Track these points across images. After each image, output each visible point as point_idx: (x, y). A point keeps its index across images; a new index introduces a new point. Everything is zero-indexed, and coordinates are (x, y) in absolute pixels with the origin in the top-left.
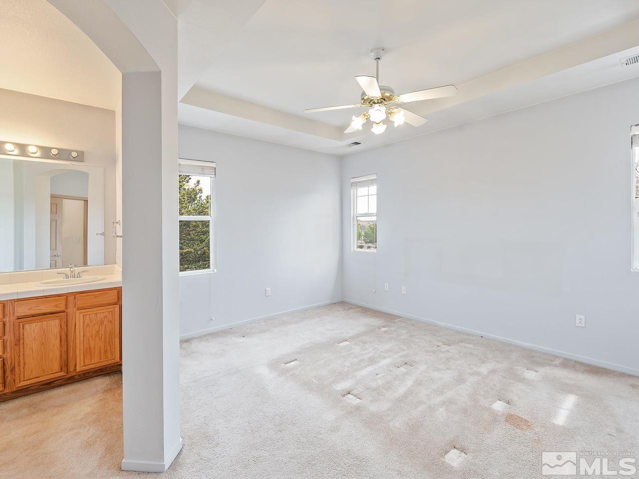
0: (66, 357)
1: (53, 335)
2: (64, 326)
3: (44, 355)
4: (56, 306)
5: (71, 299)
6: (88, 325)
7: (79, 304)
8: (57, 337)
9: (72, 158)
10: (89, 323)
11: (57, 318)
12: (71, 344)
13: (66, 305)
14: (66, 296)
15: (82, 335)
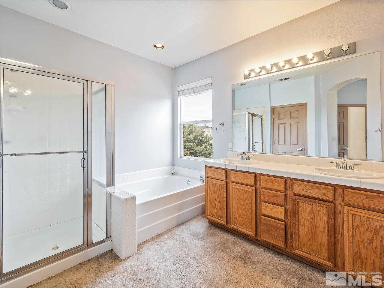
0: (333, 250)
1: (322, 221)
2: (332, 217)
3: (313, 236)
4: (324, 194)
5: (339, 191)
6: (357, 227)
7: (348, 199)
8: (325, 225)
9: (343, 52)
10: (360, 225)
11: (325, 206)
12: (339, 238)
13: (334, 196)
14: (335, 187)
15: (351, 235)
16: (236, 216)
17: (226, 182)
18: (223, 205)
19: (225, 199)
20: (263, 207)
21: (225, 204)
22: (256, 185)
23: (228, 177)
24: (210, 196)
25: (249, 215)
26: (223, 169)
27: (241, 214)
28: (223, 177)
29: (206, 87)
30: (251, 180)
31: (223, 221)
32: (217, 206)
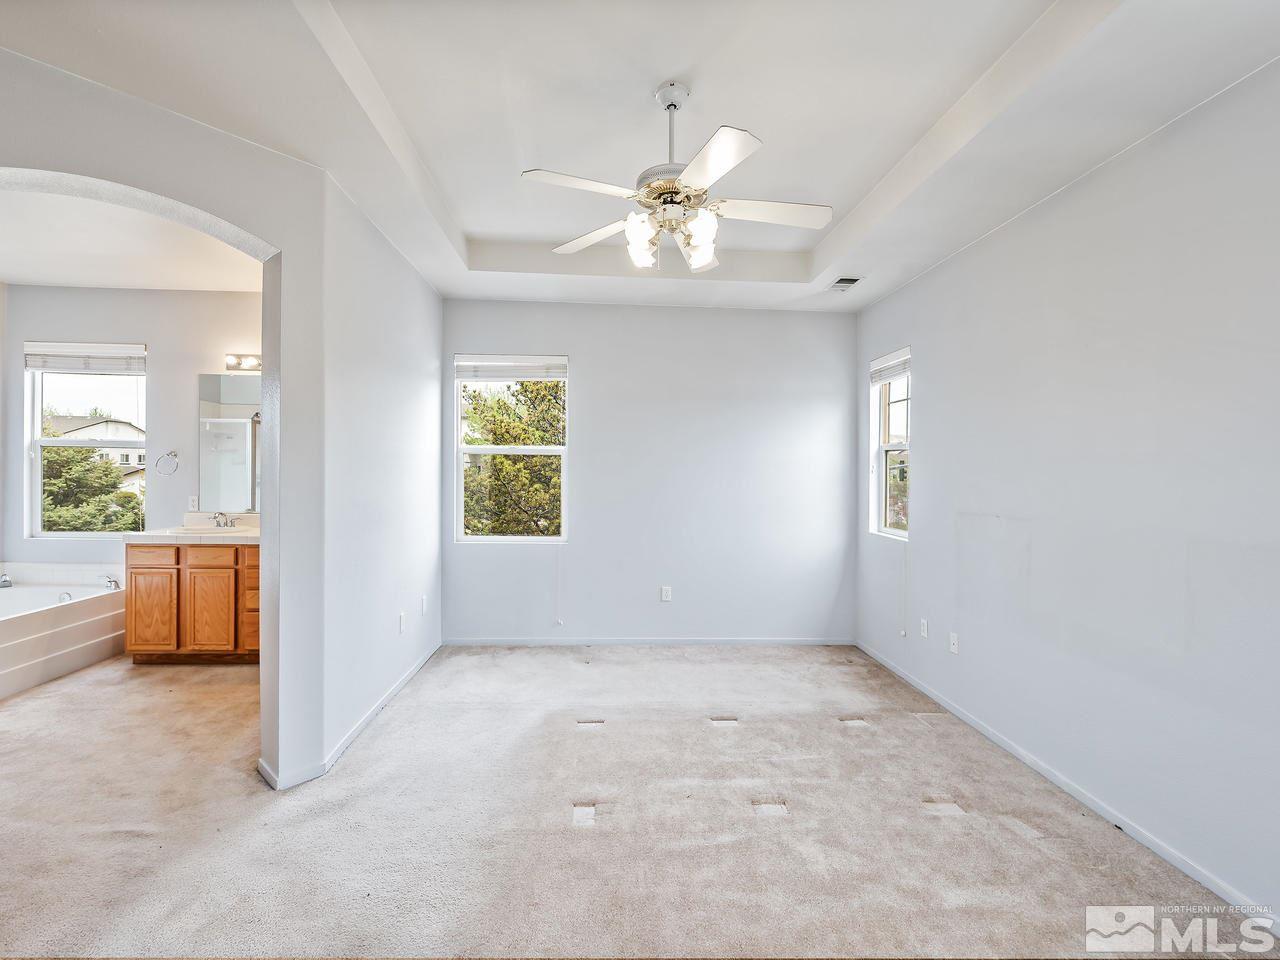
16: (197, 627)
17: (179, 570)
18: (171, 614)
19: (175, 602)
20: (248, 597)
21: (175, 611)
22: (237, 563)
23: (182, 560)
24: (139, 602)
25: (224, 617)
26: (169, 546)
27: (208, 619)
28: (173, 561)
29: (126, 365)
30: (228, 558)
31: (169, 645)
32: (157, 620)
